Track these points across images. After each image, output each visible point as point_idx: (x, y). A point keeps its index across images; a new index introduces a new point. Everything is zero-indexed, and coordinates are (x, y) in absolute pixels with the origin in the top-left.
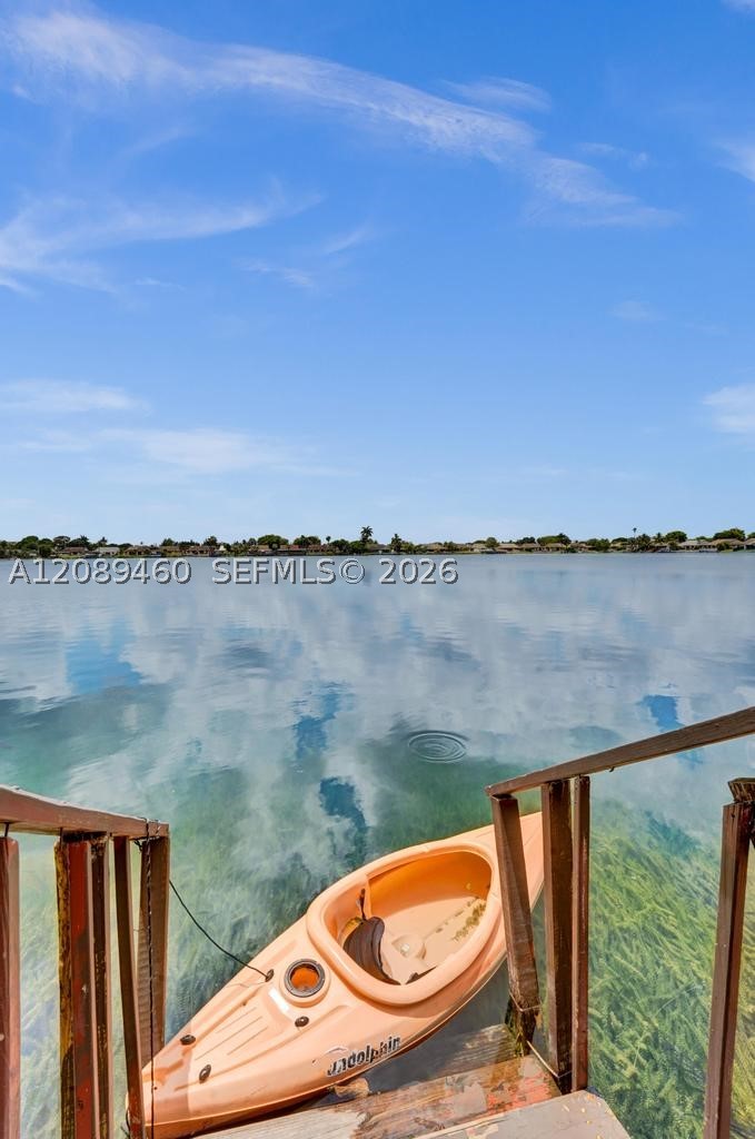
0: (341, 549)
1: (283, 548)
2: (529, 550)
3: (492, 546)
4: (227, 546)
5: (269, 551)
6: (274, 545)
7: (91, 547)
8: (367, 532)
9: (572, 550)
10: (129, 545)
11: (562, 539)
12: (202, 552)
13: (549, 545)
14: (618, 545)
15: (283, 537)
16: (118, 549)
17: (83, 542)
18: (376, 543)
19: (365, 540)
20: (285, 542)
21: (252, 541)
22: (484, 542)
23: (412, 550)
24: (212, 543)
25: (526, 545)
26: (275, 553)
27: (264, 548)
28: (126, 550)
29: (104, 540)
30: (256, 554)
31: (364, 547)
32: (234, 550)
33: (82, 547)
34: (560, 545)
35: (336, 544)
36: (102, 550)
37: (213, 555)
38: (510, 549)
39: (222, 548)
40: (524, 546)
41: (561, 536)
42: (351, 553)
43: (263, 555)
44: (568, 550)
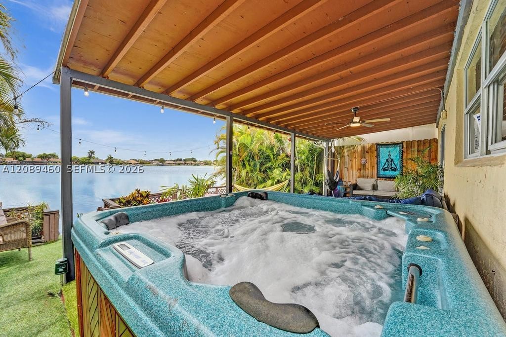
1: (28, 160)
2: (179, 164)
3: (162, 162)
5: (16, 161)
6: (20, 158)
8: (92, 152)
9: (197, 165)
11: (193, 160)
13: (188, 162)
14: (215, 163)
18: (97, 158)
19: (90, 157)
22: (158, 160)
23: (118, 163)
25: (178, 162)
26: (21, 163)
31: (89, 161)
34: (192, 162)
38: (171, 164)
40: (177, 162)
41: (193, 159)
43: (11, 164)
44: (196, 165)
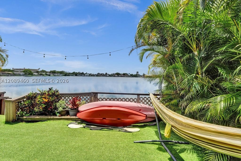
0: (132, 76)
1: (120, 75)
4: (109, 75)
5: (117, 76)
6: (118, 75)
7: (84, 74)
8: (138, 72)
10: (91, 74)
12: (104, 76)
15: (120, 73)
16: (89, 75)
17: (83, 73)
18: (139, 75)
19: (137, 74)
20: (120, 74)
21: (114, 74)
24: (106, 74)
26: (118, 76)
27: (116, 75)
28: (91, 75)
29: (87, 73)
30: (114, 76)
31: (137, 76)
32: (110, 76)
33: (82, 74)
35: (131, 75)
36: (86, 75)
37: (106, 76)
39: (108, 75)
42: (134, 77)
43: (116, 77)
